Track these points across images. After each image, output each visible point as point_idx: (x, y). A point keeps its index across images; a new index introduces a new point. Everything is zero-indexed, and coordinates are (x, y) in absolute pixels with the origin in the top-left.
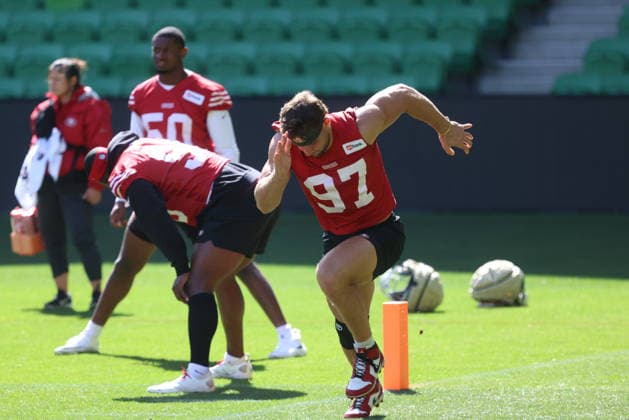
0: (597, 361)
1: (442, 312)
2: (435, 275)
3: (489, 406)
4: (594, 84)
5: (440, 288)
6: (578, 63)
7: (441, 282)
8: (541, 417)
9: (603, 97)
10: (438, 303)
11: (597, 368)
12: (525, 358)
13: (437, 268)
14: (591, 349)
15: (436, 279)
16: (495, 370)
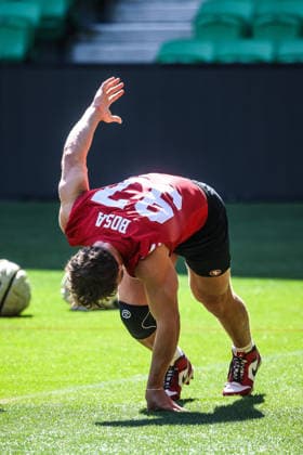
0: (210, 373)
1: (30, 316)
2: (21, 273)
3: (85, 426)
4: (206, 52)
5: (27, 288)
6: (188, 27)
7: (27, 281)
8: (145, 437)
9: (216, 66)
10: (25, 306)
11: (211, 380)
12: (126, 369)
13: (23, 266)
14: (204, 359)
15: (23, 278)
16: (91, 383)
